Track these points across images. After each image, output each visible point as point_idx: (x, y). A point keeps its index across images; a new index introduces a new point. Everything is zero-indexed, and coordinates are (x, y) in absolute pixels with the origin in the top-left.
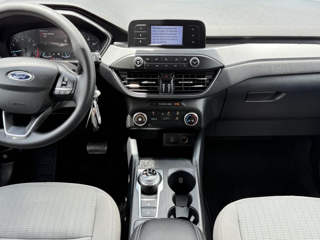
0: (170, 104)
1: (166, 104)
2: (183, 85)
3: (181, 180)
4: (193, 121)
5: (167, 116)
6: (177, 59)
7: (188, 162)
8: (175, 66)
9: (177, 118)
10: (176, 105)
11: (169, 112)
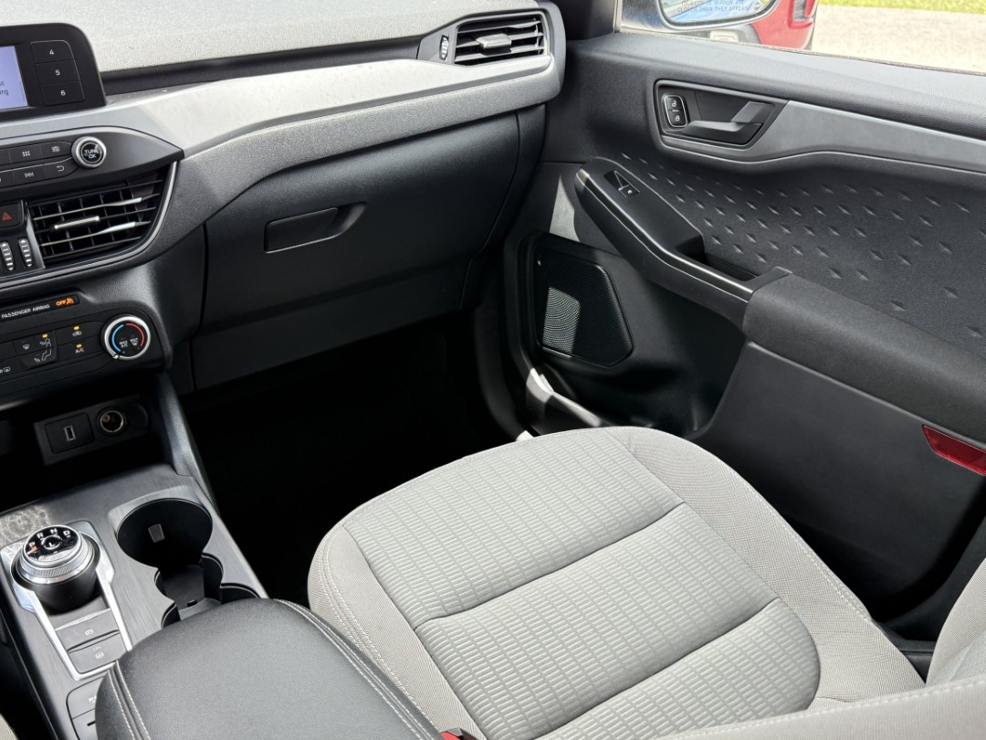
0: (41, 308)
1: (29, 310)
2: (68, 236)
3: (157, 533)
4: (134, 342)
5: (44, 348)
6: (26, 154)
7: (162, 471)
8: (27, 175)
9: (79, 349)
10: (64, 306)
11: (45, 336)
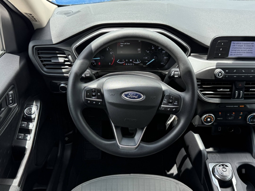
0: (236, 106)
1: (233, 106)
4: (254, 120)
5: (232, 116)
8: (250, 76)
9: (240, 118)
10: (241, 107)
11: (234, 113)
